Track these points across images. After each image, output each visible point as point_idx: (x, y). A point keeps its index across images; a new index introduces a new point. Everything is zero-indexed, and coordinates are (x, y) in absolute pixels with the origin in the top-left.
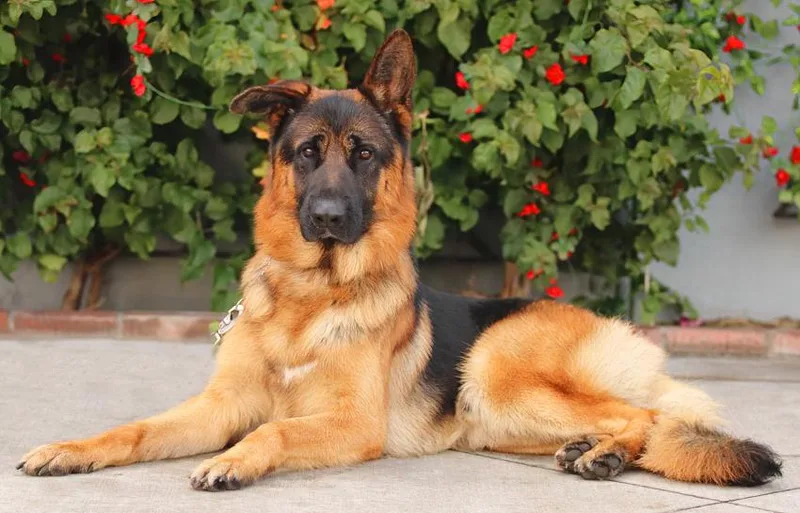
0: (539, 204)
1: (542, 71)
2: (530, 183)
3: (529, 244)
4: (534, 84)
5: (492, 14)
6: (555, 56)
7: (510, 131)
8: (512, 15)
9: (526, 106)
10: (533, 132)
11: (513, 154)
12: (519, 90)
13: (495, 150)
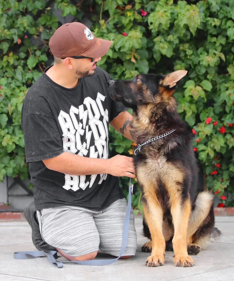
0: (217, 170)
1: (218, 129)
2: (214, 164)
3: (216, 183)
4: (216, 133)
5: (201, 112)
6: (221, 124)
7: (210, 148)
8: (207, 112)
9: (214, 140)
10: (218, 148)
11: (212, 155)
12: (212, 136)
13: (207, 153)
